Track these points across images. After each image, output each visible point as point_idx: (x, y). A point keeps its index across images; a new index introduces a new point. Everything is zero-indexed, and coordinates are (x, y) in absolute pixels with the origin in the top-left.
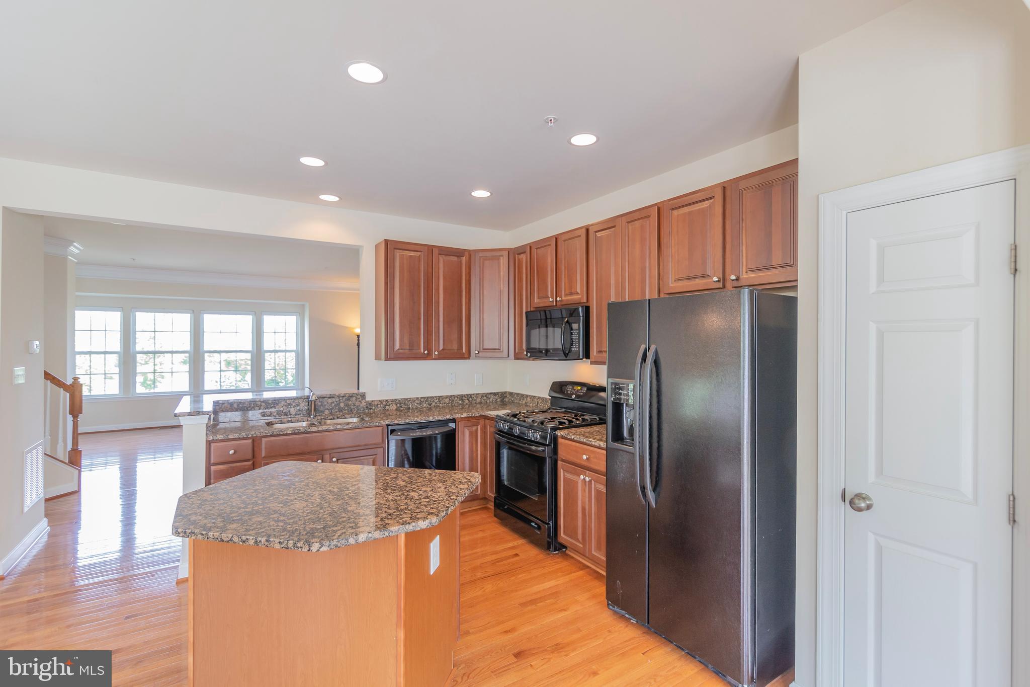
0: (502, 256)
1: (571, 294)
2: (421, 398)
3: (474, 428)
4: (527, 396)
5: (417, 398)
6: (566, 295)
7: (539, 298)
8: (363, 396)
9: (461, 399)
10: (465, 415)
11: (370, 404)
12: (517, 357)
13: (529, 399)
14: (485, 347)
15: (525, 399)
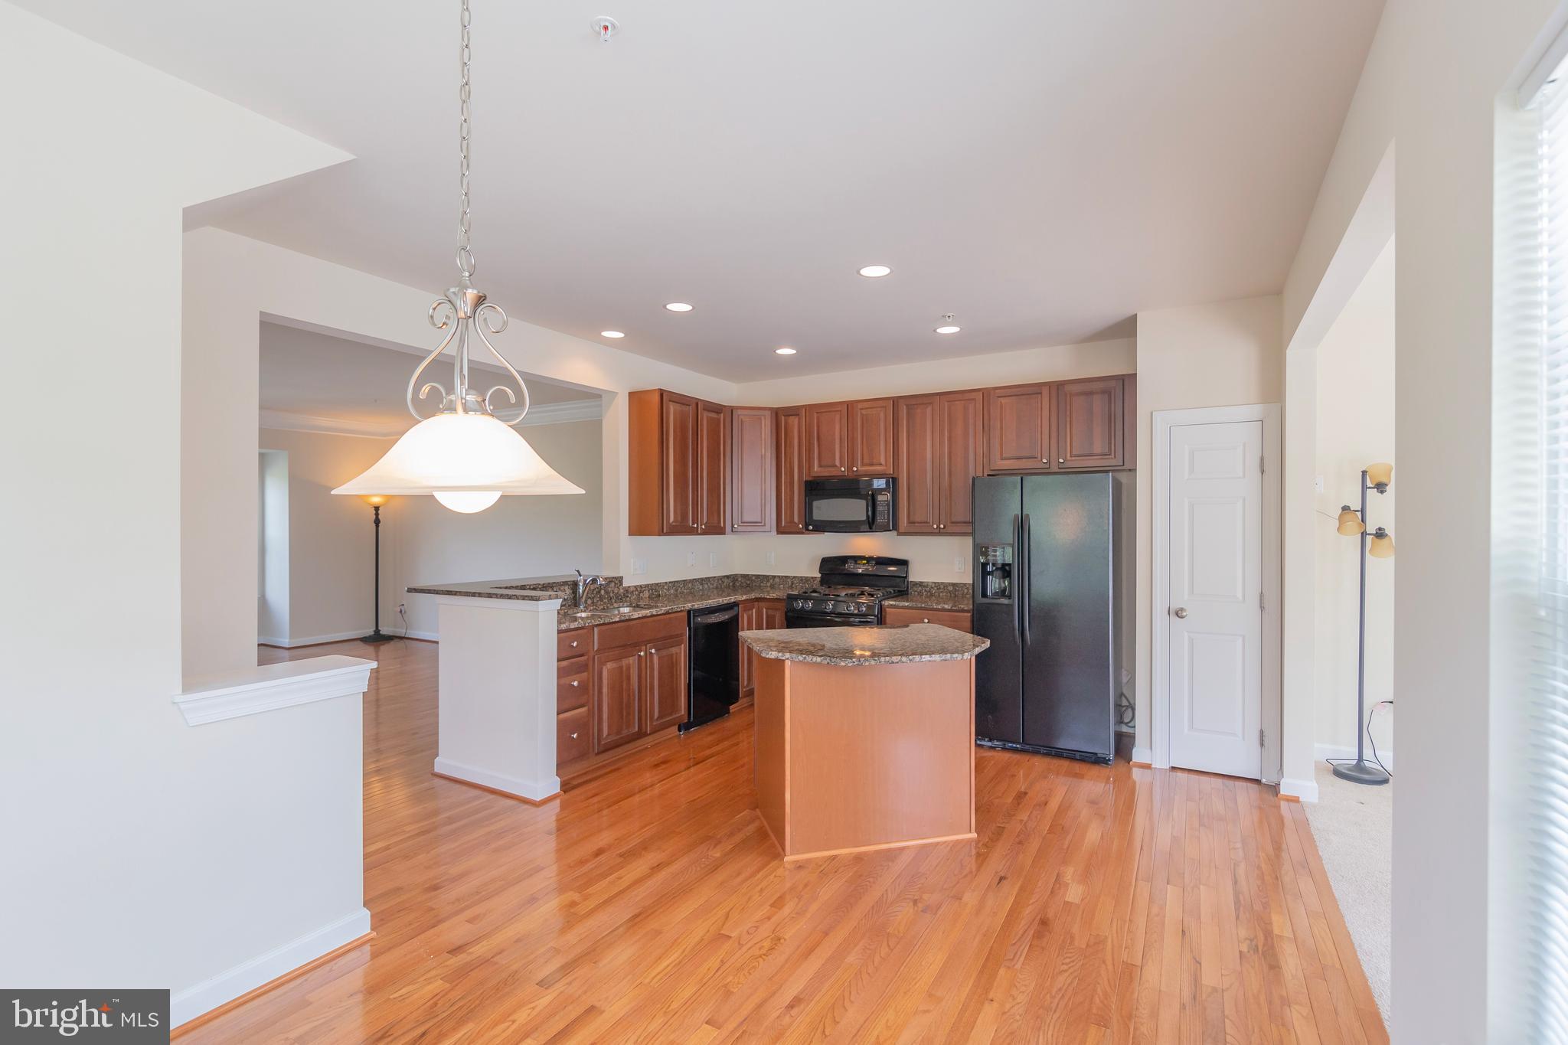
0: (765, 416)
1: (872, 465)
2: (670, 582)
3: (750, 613)
4: (774, 577)
5: (666, 583)
6: (863, 465)
7: (820, 466)
8: (620, 580)
9: (702, 584)
10: (745, 597)
11: (627, 590)
12: (781, 531)
13: (777, 580)
14: (745, 519)
15: (771, 581)
